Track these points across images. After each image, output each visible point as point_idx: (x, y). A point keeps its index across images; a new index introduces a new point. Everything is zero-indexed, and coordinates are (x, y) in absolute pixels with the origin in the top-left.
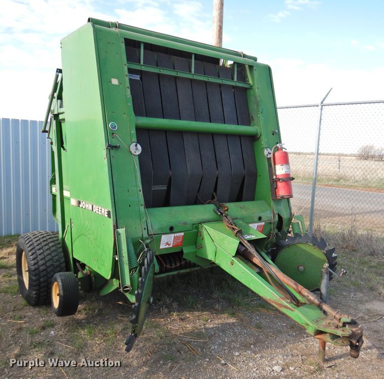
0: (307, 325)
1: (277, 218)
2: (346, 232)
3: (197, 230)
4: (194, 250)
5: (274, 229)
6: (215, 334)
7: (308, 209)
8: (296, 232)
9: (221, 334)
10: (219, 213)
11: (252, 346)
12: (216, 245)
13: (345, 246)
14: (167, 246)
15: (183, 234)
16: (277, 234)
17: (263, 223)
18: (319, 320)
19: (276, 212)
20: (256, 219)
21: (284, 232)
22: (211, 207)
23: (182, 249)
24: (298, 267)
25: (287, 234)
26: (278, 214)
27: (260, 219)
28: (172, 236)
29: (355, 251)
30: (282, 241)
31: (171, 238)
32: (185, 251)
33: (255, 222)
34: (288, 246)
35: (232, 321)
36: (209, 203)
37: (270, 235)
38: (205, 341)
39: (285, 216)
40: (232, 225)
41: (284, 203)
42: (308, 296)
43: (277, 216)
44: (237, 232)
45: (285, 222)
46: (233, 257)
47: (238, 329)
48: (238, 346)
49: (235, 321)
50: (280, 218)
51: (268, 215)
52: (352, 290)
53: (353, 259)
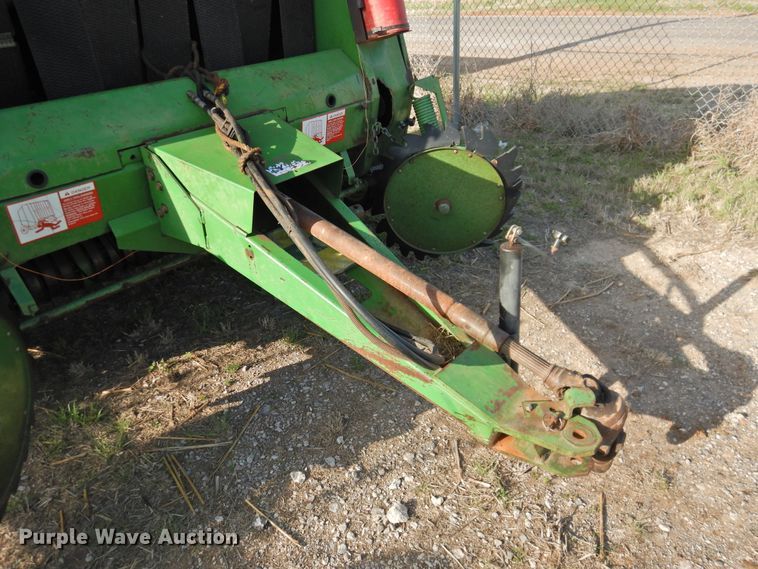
0: (471, 418)
1: (376, 94)
2: (519, 96)
3: (141, 166)
4: (151, 223)
5: (371, 122)
6: (252, 412)
7: (448, 58)
8: (426, 121)
9: (267, 408)
10: (202, 104)
11: (339, 440)
12: (198, 203)
13: (519, 125)
14: (48, 232)
15: (90, 186)
16: (380, 135)
17: (343, 112)
18: (501, 399)
19: (372, 77)
20: (321, 103)
21: (399, 124)
22: (183, 86)
23: (109, 228)
24: (437, 204)
25: (406, 128)
26: (379, 82)
27: (331, 101)
28: (53, 198)
29: (538, 130)
30: (397, 148)
31: (50, 206)
32: (118, 233)
33: (319, 114)
34: (410, 158)
35: (297, 360)
36: (176, 75)
37: (364, 139)
38: (222, 444)
39: (395, 85)
40: (235, 138)
41: (389, 48)
42: (467, 327)
43: (375, 88)
44: (247, 160)
45: (396, 102)
46: (248, 235)
47: (309, 384)
48: (306, 444)
49: (305, 357)
50: (384, 91)
51: (352, 89)
52: (545, 221)
53: (537, 147)
